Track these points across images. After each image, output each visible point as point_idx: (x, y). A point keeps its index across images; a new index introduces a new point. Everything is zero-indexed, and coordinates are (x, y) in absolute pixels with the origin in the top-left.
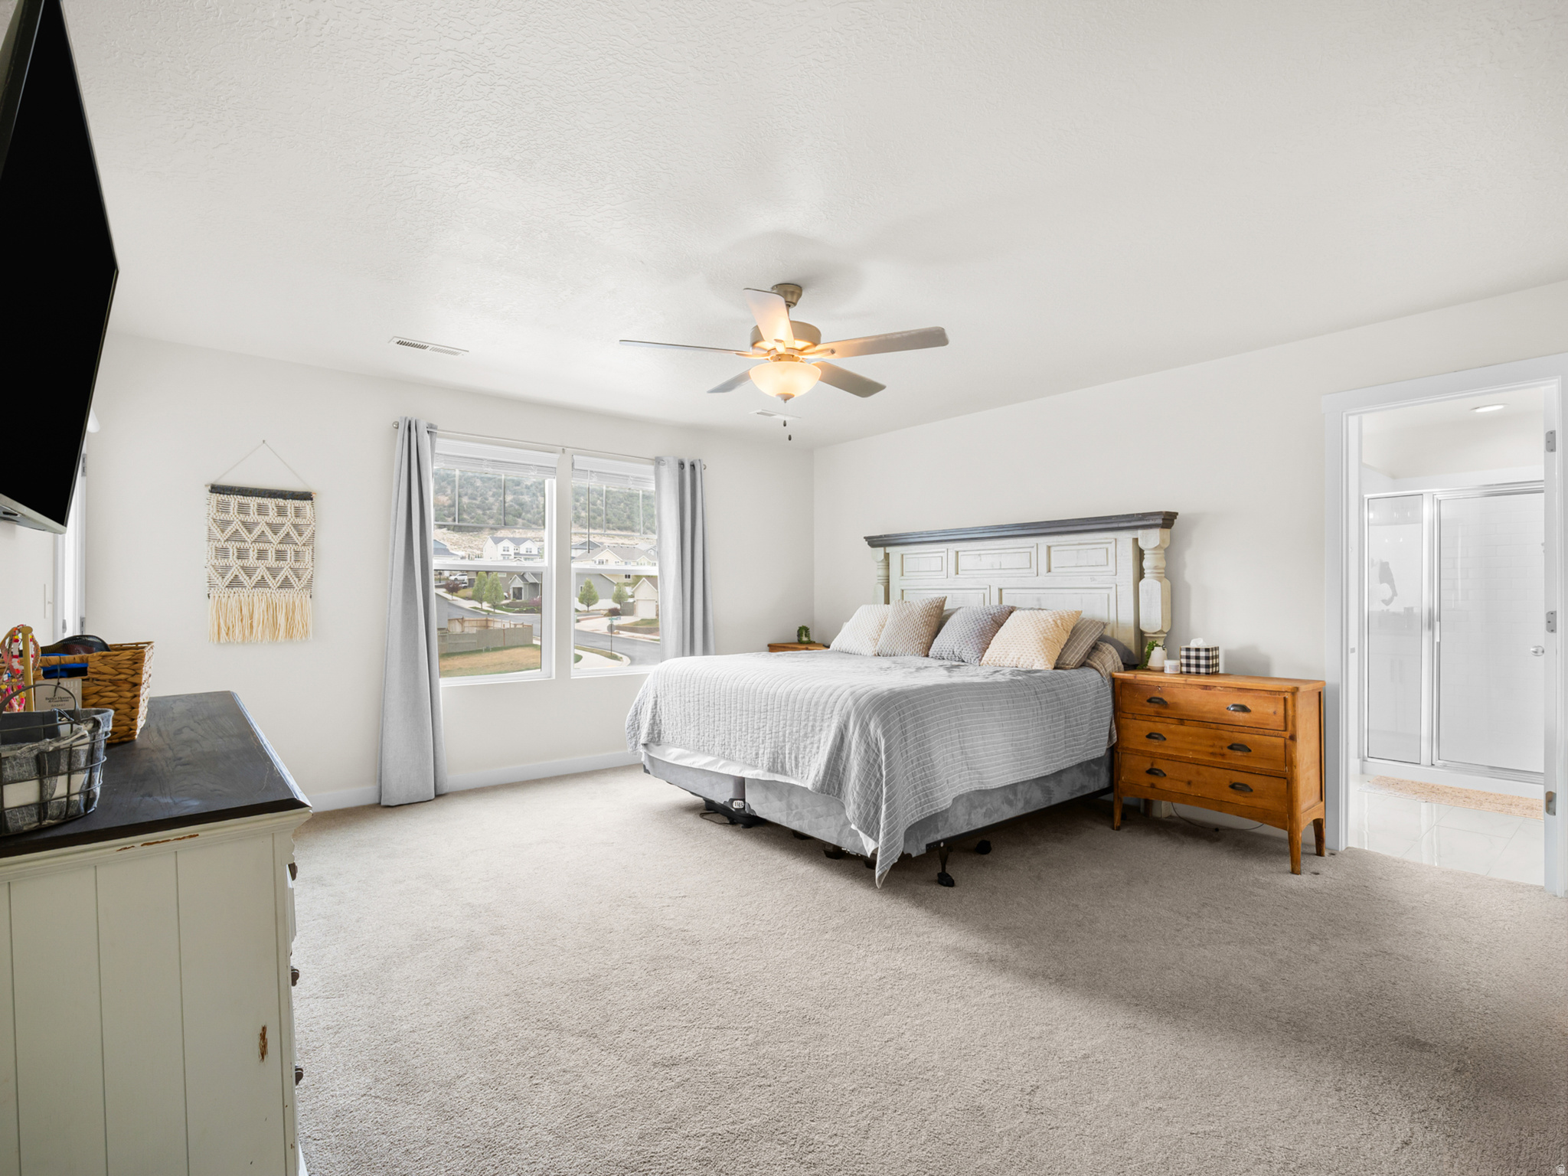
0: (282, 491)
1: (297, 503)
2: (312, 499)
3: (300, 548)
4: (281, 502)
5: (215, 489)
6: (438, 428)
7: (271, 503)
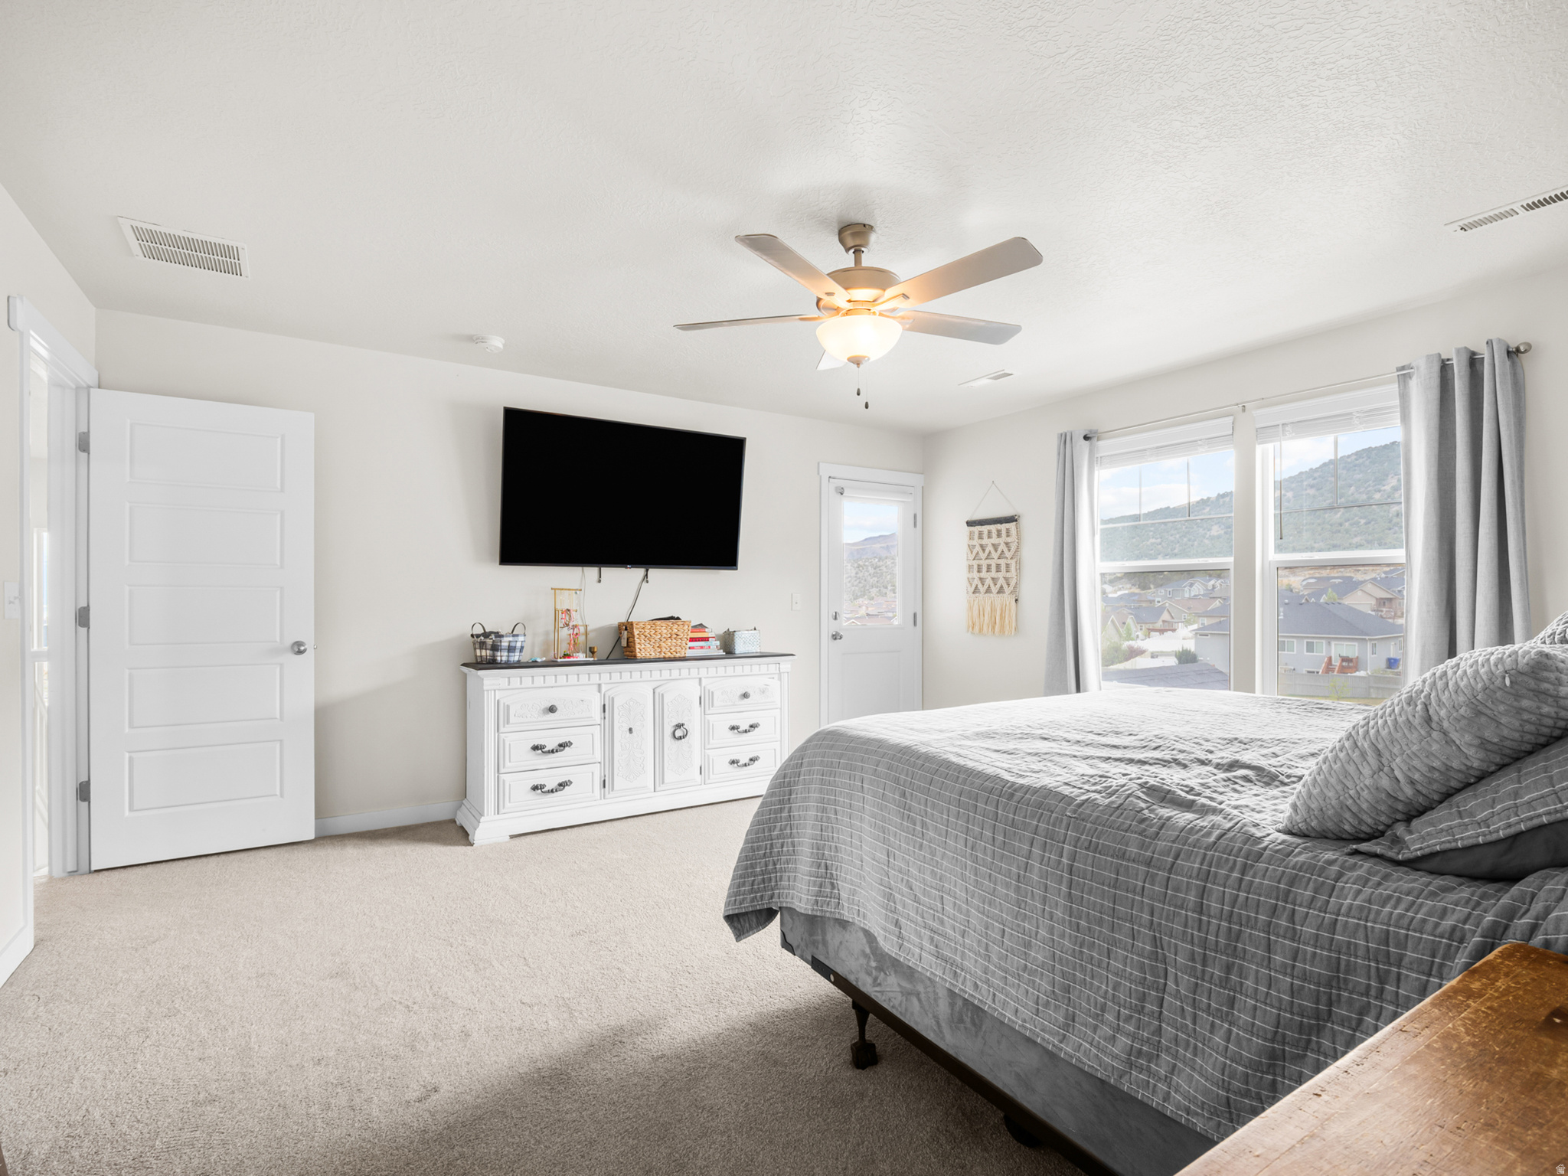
0: (998, 518)
1: (1007, 525)
2: (1016, 521)
3: (1009, 562)
4: (999, 526)
5: (970, 524)
6: (1099, 431)
7: (993, 528)
